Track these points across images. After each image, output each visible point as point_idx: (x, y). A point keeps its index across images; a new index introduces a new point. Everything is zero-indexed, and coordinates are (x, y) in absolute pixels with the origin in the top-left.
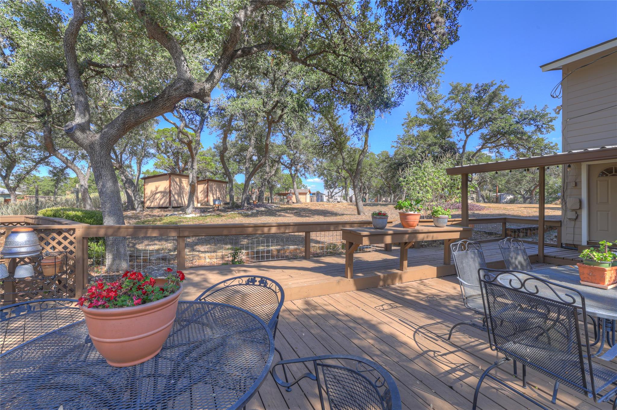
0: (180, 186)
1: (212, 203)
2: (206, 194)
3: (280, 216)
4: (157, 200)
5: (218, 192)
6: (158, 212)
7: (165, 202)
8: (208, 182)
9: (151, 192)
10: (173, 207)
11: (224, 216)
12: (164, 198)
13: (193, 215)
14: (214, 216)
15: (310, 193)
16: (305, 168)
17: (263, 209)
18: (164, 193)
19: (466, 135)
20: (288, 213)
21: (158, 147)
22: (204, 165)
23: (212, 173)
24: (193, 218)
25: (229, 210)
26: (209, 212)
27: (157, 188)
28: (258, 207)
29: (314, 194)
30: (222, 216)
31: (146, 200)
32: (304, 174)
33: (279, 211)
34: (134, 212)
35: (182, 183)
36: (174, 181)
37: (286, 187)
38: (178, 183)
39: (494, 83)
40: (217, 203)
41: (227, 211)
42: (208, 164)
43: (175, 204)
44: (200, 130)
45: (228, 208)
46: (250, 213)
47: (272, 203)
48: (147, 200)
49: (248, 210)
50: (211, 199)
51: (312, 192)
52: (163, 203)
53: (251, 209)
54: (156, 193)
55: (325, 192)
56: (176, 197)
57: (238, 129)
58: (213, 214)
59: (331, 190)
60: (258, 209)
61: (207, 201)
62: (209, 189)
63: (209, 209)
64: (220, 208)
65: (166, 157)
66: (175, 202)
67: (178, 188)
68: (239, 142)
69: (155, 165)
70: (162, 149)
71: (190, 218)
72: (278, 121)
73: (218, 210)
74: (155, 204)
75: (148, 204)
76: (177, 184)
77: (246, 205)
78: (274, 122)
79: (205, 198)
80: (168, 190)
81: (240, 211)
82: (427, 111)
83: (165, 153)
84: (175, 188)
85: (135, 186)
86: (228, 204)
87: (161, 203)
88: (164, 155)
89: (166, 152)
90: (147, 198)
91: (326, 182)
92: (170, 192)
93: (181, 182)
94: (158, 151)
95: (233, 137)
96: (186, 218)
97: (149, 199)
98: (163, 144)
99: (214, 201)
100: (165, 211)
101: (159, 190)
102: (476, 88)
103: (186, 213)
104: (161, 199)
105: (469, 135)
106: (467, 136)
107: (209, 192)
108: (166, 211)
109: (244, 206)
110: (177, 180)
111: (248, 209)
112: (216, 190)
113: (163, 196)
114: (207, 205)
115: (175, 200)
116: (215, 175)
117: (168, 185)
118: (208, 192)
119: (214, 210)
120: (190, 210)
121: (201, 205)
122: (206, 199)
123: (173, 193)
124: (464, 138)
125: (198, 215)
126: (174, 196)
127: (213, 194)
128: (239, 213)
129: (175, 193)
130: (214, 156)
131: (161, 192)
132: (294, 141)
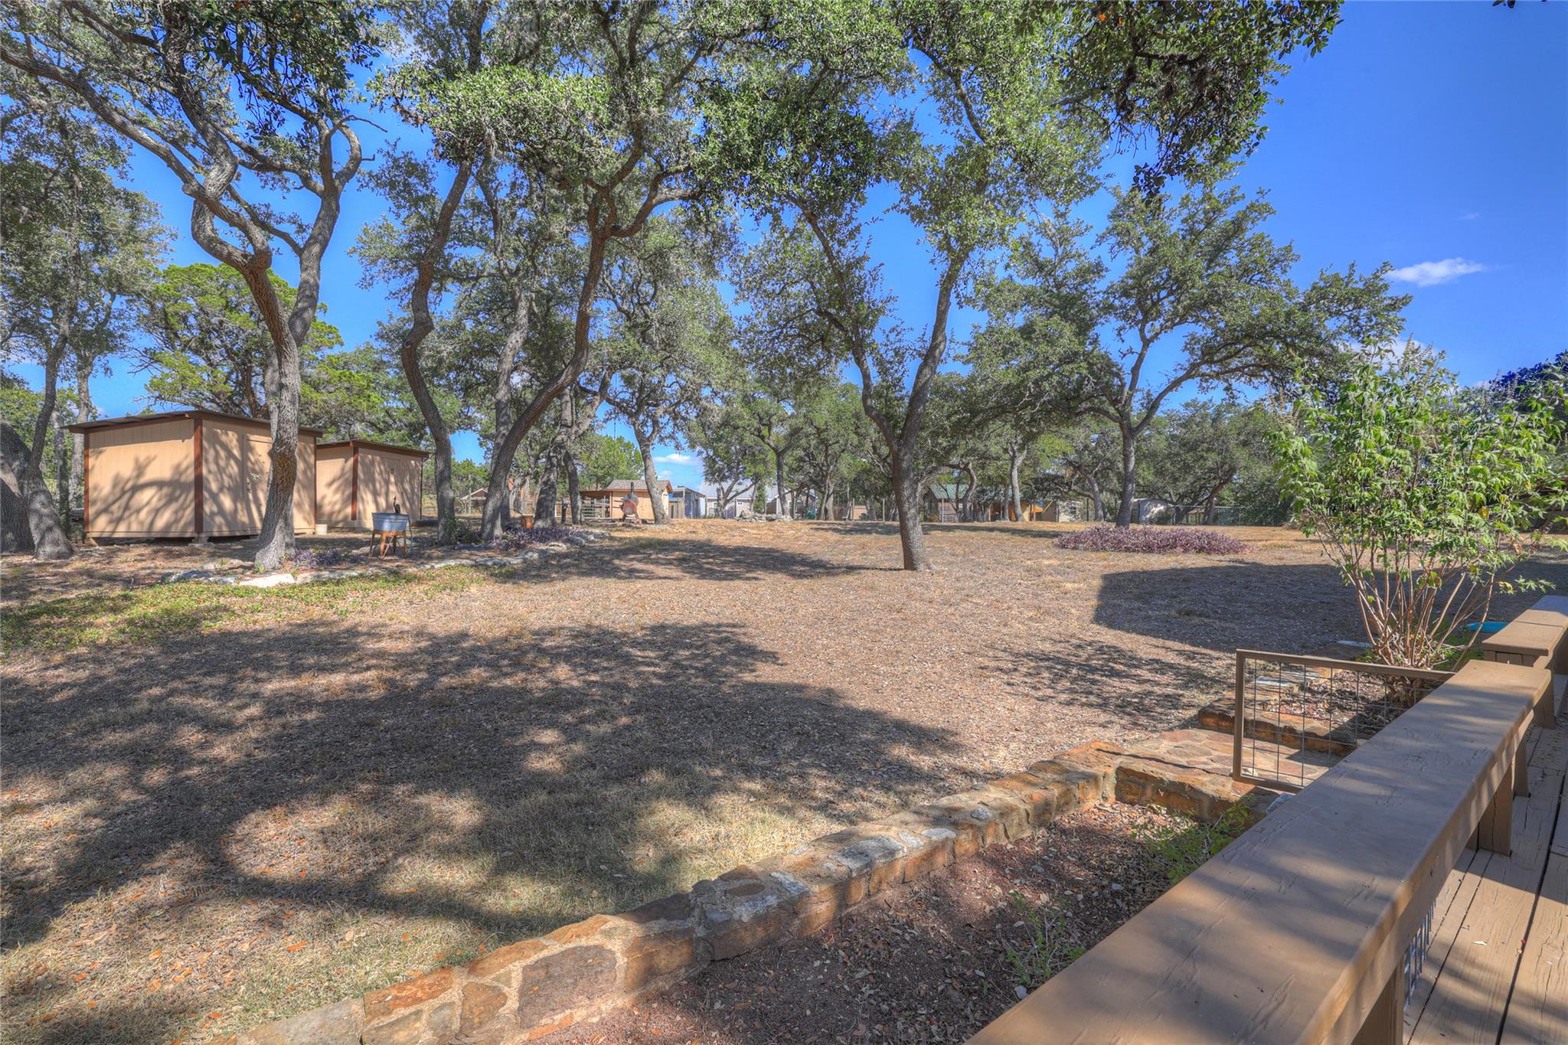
0: (242, 464)
1: (369, 524)
2: (349, 491)
3: (632, 573)
4: (143, 515)
5: (392, 488)
6: (141, 558)
7: (177, 521)
8: (356, 452)
9: (117, 481)
10: (212, 539)
11: (418, 579)
12: (174, 506)
13: (286, 578)
14: (375, 578)
15: (670, 491)
16: (675, 419)
17: (561, 547)
18: (172, 487)
19: (1143, 337)
20: (656, 562)
21: (168, 327)
22: (342, 395)
23: (372, 425)
24: (282, 592)
25: (436, 553)
26: (356, 561)
27: (140, 469)
28: (543, 540)
29: (678, 494)
30: (410, 579)
31: (92, 511)
32: (672, 437)
33: (621, 553)
34: (26, 559)
35: (251, 449)
36: (215, 440)
37: (600, 473)
38: (236, 452)
39: (1238, 194)
40: (386, 526)
41: (430, 558)
42: (360, 393)
43: (219, 526)
44: (316, 249)
45: (432, 543)
46: (516, 561)
47: (575, 522)
48: (98, 514)
49: (505, 549)
50: (368, 508)
51: (675, 488)
52: (168, 526)
53: (519, 547)
54: (137, 488)
55: (708, 490)
56: (227, 502)
57: (466, 276)
58: (371, 571)
59: (726, 485)
60: (543, 547)
61: (354, 517)
62: (361, 475)
63: (358, 544)
64: (401, 542)
65: (202, 363)
66: (219, 520)
67: (234, 469)
68: (469, 325)
69: (154, 385)
70: (185, 335)
71: (266, 592)
72: (631, 231)
73: (394, 551)
74: (135, 527)
75: (100, 526)
76: (230, 455)
77: (498, 532)
78: (616, 230)
79: (345, 503)
80: (190, 476)
81: (480, 556)
82: (1040, 267)
83: (197, 352)
84: (221, 470)
85: (28, 455)
86: (429, 523)
87: (160, 523)
88: (194, 358)
89: (203, 347)
90: (99, 506)
91: (710, 462)
92: (199, 483)
93: (246, 447)
94: (169, 342)
95: (446, 305)
96: (249, 592)
97: (106, 510)
98: (192, 320)
99: (379, 517)
100: (171, 555)
101: (150, 475)
102: (1184, 205)
103: (254, 571)
104: (157, 512)
105: (1151, 340)
106: (1147, 343)
107: (362, 487)
108: (180, 556)
109: (491, 537)
110: (231, 438)
111: (507, 547)
112: (387, 482)
113: (171, 499)
114: (353, 530)
115: (221, 511)
116: (381, 431)
117: (192, 458)
118: (354, 483)
119: (377, 553)
120: (273, 552)
121: (330, 529)
122: (349, 510)
123: (214, 487)
124: (1138, 347)
125: (307, 576)
126: (215, 497)
127: (375, 494)
128: (477, 566)
129: (221, 489)
130: (378, 366)
131: (159, 484)
132: (661, 321)
